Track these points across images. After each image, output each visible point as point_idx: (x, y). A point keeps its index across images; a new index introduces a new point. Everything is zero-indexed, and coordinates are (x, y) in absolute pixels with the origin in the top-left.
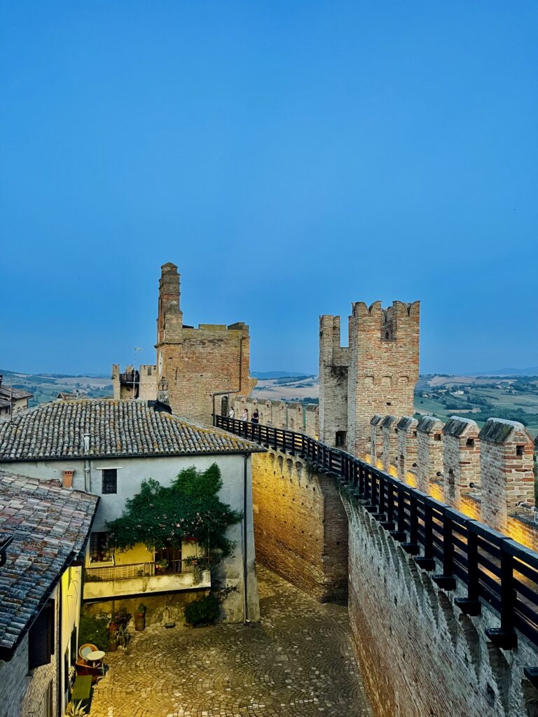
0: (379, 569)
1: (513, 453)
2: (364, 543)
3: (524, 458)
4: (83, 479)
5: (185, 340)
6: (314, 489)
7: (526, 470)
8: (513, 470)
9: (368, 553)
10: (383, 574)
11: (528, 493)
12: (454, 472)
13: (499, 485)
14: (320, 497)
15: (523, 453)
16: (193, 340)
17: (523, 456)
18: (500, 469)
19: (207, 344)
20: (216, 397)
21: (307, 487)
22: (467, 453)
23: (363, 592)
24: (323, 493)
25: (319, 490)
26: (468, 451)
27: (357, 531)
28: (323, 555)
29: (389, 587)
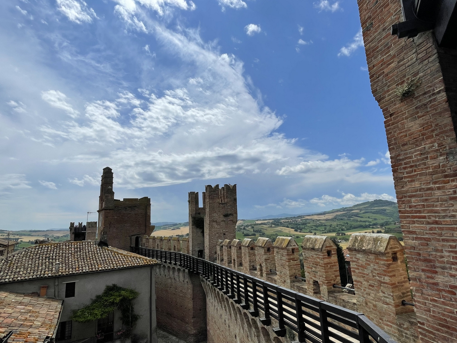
0: (225, 321)
1: (290, 252)
2: (216, 308)
3: (295, 255)
4: (53, 290)
5: (115, 207)
6: (187, 282)
7: (297, 260)
8: (291, 261)
9: (219, 313)
10: (228, 323)
11: (298, 271)
12: (262, 265)
13: (285, 269)
14: (190, 286)
15: (295, 252)
16: (120, 207)
17: (295, 254)
18: (285, 261)
19: (128, 209)
20: (132, 237)
21: (183, 281)
22: (267, 255)
23: (216, 335)
24: (192, 283)
25: (190, 282)
26: (268, 254)
27: (211, 302)
28: (192, 318)
29: (231, 330)
